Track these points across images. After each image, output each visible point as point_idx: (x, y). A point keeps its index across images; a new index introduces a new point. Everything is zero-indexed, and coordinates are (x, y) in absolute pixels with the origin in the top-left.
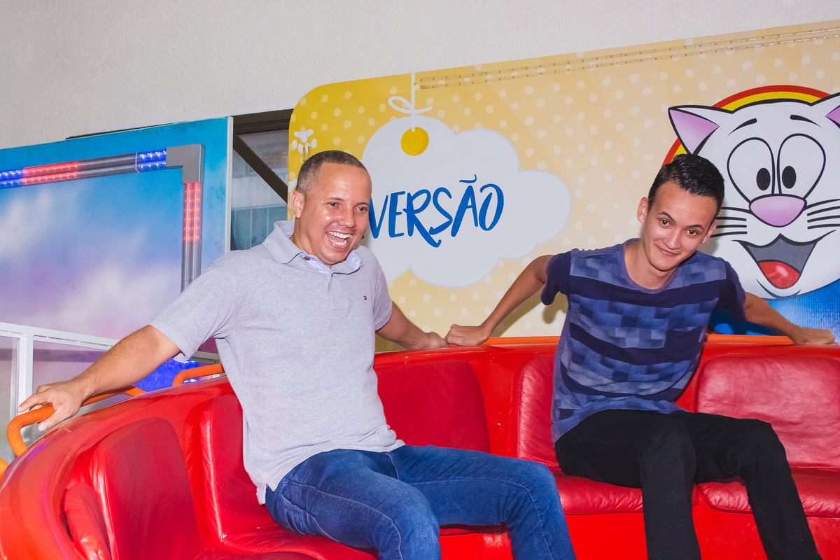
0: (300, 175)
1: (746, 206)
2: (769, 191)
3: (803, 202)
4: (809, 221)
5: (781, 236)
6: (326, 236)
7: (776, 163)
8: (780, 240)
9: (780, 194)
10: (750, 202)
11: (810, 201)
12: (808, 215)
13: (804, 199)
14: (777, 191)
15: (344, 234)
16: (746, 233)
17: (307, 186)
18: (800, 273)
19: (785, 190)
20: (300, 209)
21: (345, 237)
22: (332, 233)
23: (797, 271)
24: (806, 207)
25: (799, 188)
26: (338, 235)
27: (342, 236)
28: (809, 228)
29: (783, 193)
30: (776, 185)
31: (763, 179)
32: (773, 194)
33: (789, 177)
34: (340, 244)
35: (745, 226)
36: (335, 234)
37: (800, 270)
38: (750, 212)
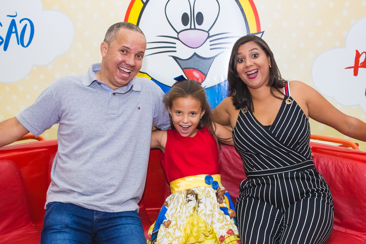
0: (107, 33)
1: (175, 35)
2: (188, 27)
3: (207, 34)
4: (211, 45)
5: (195, 54)
6: (118, 70)
7: (192, 10)
8: (195, 56)
9: (195, 29)
10: (178, 33)
11: (211, 33)
12: (210, 41)
13: (208, 32)
14: (193, 27)
15: (128, 70)
16: (175, 51)
17: (111, 39)
18: (206, 76)
19: (197, 26)
20: (105, 52)
21: (128, 71)
22: (121, 68)
23: (204, 74)
24: (209, 37)
25: (205, 25)
26: (125, 70)
27: (126, 71)
28: (211, 49)
29: (196, 28)
30: (192, 23)
31: (185, 19)
32: (191, 29)
33: (200, 18)
34: (125, 75)
35: (175, 47)
36: (123, 69)
37: (206, 74)
38: (178, 39)
